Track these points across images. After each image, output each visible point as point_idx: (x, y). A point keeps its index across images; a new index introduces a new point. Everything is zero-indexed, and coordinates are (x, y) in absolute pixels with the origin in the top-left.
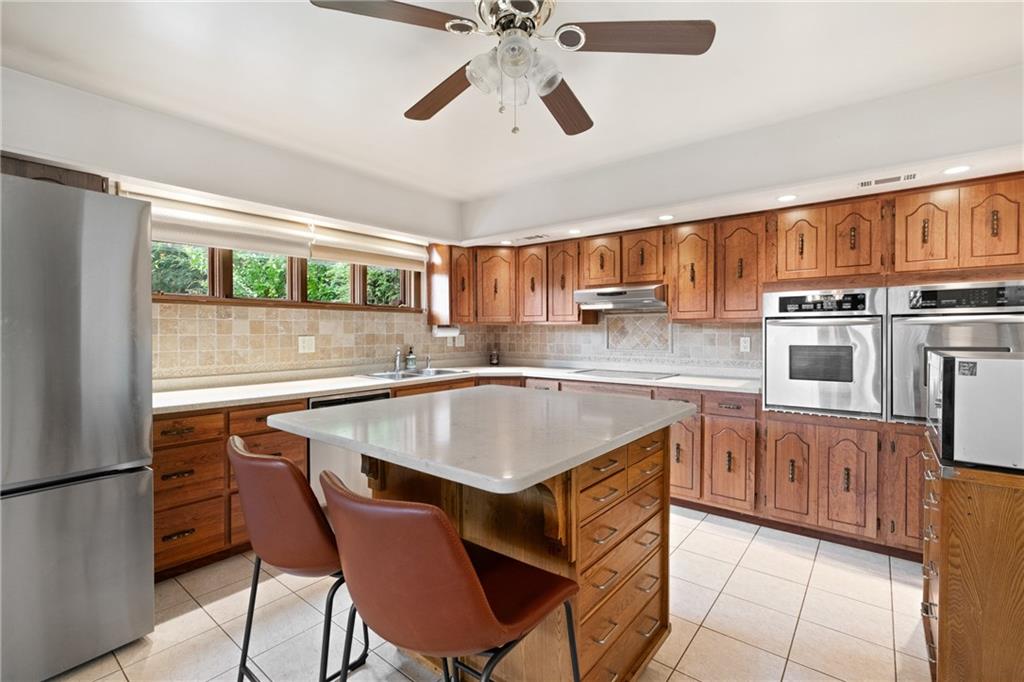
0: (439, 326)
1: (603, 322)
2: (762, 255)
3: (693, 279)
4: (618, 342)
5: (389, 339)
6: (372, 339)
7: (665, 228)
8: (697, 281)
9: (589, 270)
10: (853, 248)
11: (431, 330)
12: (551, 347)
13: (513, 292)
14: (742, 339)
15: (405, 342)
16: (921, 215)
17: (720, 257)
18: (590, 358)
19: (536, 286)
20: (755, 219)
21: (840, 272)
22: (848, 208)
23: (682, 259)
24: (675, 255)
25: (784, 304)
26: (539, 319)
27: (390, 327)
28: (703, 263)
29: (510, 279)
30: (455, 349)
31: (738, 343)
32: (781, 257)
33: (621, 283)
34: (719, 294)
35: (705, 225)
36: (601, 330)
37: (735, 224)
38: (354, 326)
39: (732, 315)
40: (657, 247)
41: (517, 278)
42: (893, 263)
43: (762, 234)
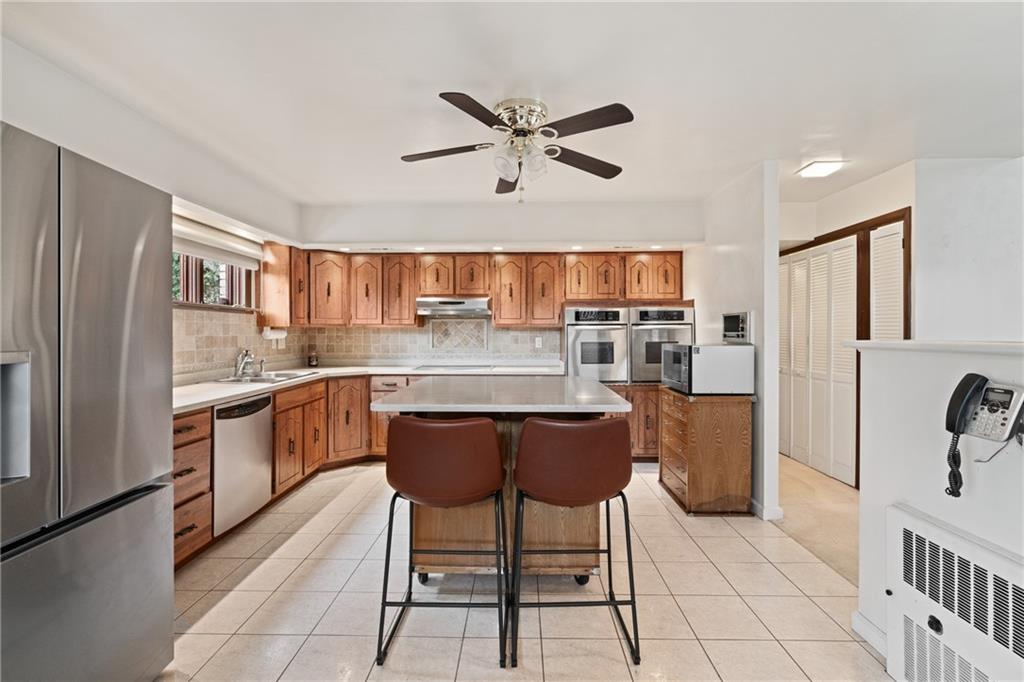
0: (272, 328)
1: (429, 326)
2: (557, 282)
3: (511, 295)
4: (442, 342)
5: (225, 340)
6: (211, 341)
7: (489, 255)
8: (514, 295)
9: (425, 281)
10: (606, 282)
11: (261, 331)
12: (376, 348)
13: (345, 296)
14: (537, 339)
15: (239, 346)
16: (637, 267)
17: (530, 280)
18: (415, 357)
19: (370, 292)
20: (553, 257)
21: (600, 297)
22: (603, 258)
23: (503, 281)
24: (498, 276)
25: (578, 316)
26: (374, 322)
27: (226, 328)
28: (518, 283)
29: (342, 284)
30: (279, 351)
31: (534, 341)
32: (568, 284)
33: (454, 294)
34: (529, 307)
35: (519, 257)
36: (427, 332)
37: (539, 258)
38: (195, 327)
39: (537, 322)
40: (484, 268)
41: (349, 282)
42: (625, 293)
43: (557, 268)
